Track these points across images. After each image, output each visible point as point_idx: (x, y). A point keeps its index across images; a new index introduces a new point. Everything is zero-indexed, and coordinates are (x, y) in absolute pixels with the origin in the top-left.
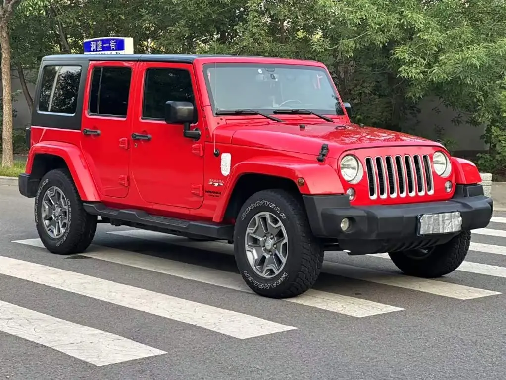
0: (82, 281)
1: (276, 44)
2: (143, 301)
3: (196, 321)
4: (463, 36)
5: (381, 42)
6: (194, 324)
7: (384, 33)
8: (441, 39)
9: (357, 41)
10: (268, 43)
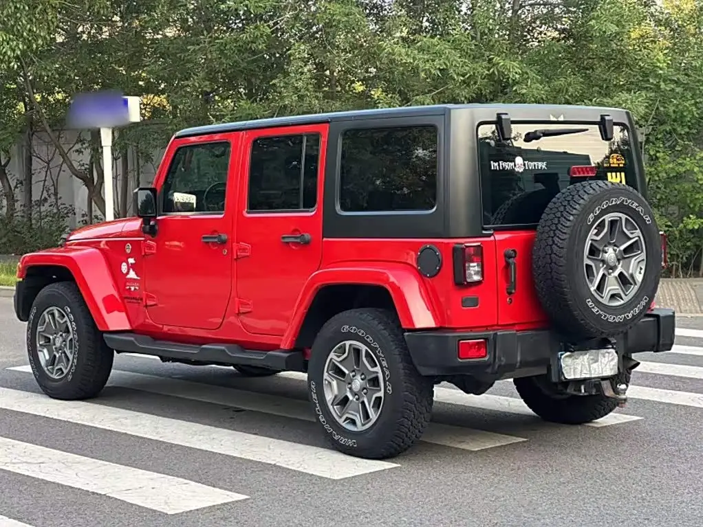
0: (118, 416)
1: (328, 102)
2: (201, 437)
3: (275, 460)
4: (570, 89)
5: (466, 98)
6: (273, 463)
7: (469, 87)
8: (543, 94)
9: (435, 97)
10: (317, 101)
